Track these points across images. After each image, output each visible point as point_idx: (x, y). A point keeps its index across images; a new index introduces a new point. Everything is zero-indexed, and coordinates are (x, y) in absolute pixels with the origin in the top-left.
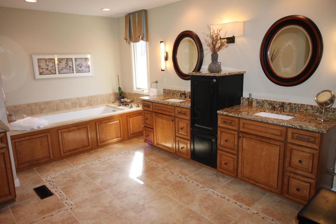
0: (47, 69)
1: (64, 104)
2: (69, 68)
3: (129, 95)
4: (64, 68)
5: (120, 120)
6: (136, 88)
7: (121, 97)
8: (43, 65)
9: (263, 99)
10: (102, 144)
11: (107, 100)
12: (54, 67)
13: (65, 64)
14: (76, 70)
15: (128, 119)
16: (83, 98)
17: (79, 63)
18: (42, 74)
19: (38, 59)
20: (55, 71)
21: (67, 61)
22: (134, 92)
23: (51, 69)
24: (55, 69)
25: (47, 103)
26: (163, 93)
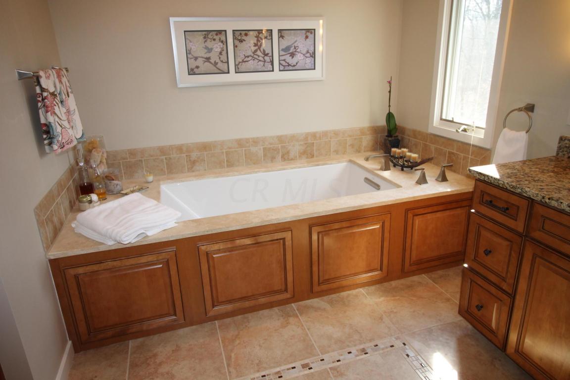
0: (208, 59)
1: (245, 150)
2: (263, 58)
3: (415, 137)
4: (250, 58)
5: (383, 223)
6: (441, 119)
7: (390, 139)
8: (198, 48)
10: (324, 287)
11: (352, 146)
12: (224, 53)
13: (252, 45)
14: (280, 64)
15: (410, 222)
16: (293, 138)
17: (289, 44)
18: (195, 74)
19: (185, 31)
20: (226, 65)
21: (257, 37)
22: (430, 131)
23: (218, 60)
24: (226, 60)
25: (205, 147)
26: (558, 154)
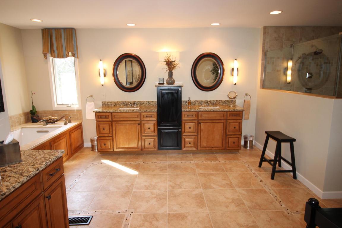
5: (66, 137)
6: (57, 104)
9: (195, 100)
11: (18, 122)
15: (71, 135)
26: (102, 106)
